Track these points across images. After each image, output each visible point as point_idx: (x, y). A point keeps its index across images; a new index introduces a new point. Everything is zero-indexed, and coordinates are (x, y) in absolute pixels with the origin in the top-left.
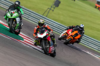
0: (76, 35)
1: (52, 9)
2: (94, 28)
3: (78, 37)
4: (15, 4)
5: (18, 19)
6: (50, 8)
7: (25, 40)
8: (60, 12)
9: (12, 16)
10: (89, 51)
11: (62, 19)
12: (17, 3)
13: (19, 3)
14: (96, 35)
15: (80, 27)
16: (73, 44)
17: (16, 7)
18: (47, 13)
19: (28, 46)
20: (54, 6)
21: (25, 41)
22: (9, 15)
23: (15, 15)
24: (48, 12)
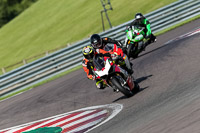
6: (103, 9)
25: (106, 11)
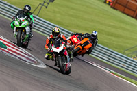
1: (46, 4)
2: (103, 30)
3: (89, 46)
6: (42, 3)
7: (8, 47)
8: (57, 10)
9: (20, 24)
11: (58, 19)
12: (27, 8)
13: (30, 8)
14: (105, 41)
15: (93, 35)
16: (82, 56)
17: (25, 13)
18: (38, 10)
19: (13, 57)
20: (48, 1)
21: (8, 49)
22: (17, 23)
23: (25, 23)
24: (40, 9)
25: (43, 5)
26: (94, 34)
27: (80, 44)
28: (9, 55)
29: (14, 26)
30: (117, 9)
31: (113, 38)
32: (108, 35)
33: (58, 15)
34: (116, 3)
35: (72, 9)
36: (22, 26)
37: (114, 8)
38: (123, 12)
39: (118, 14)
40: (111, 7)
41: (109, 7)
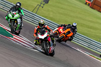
0: (69, 32)
1: (42, 5)
3: (71, 35)
4: (17, 5)
5: (19, 20)
8: (50, 9)
9: (13, 17)
10: (79, 48)
11: (51, 16)
12: (18, 4)
17: (17, 8)
20: (44, 3)
22: (10, 16)
25: (40, 6)
26: (74, 25)
27: (64, 33)
28: (14, 42)
29: (8, 18)
30: (94, 9)
31: (92, 30)
32: (88, 28)
33: (51, 13)
34: (94, 4)
35: (62, 8)
36: (14, 18)
37: (92, 8)
38: (99, 11)
39: (95, 12)
40: (91, 7)
41: (89, 7)
